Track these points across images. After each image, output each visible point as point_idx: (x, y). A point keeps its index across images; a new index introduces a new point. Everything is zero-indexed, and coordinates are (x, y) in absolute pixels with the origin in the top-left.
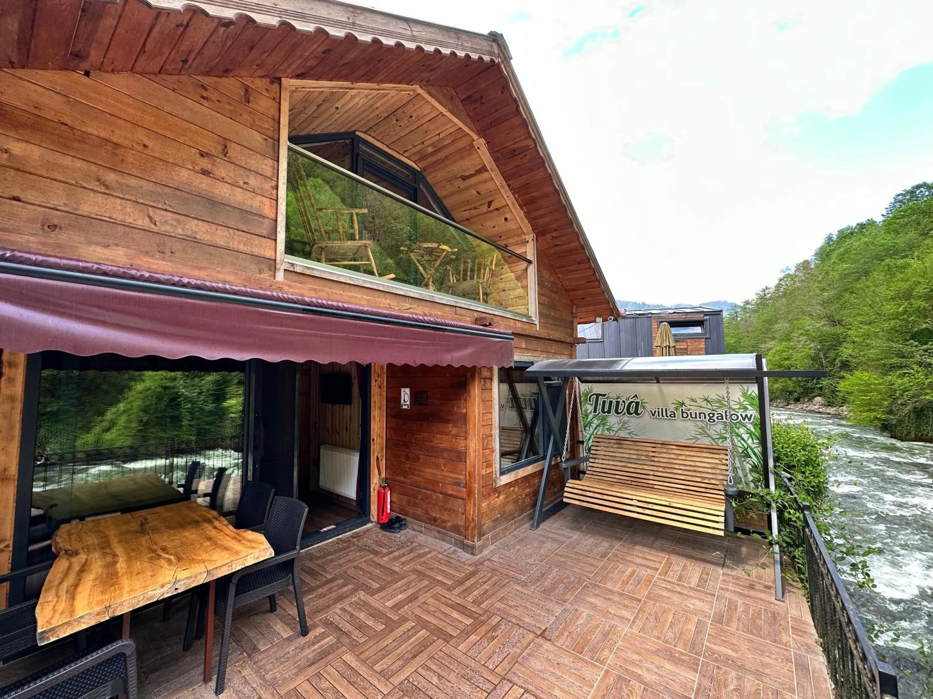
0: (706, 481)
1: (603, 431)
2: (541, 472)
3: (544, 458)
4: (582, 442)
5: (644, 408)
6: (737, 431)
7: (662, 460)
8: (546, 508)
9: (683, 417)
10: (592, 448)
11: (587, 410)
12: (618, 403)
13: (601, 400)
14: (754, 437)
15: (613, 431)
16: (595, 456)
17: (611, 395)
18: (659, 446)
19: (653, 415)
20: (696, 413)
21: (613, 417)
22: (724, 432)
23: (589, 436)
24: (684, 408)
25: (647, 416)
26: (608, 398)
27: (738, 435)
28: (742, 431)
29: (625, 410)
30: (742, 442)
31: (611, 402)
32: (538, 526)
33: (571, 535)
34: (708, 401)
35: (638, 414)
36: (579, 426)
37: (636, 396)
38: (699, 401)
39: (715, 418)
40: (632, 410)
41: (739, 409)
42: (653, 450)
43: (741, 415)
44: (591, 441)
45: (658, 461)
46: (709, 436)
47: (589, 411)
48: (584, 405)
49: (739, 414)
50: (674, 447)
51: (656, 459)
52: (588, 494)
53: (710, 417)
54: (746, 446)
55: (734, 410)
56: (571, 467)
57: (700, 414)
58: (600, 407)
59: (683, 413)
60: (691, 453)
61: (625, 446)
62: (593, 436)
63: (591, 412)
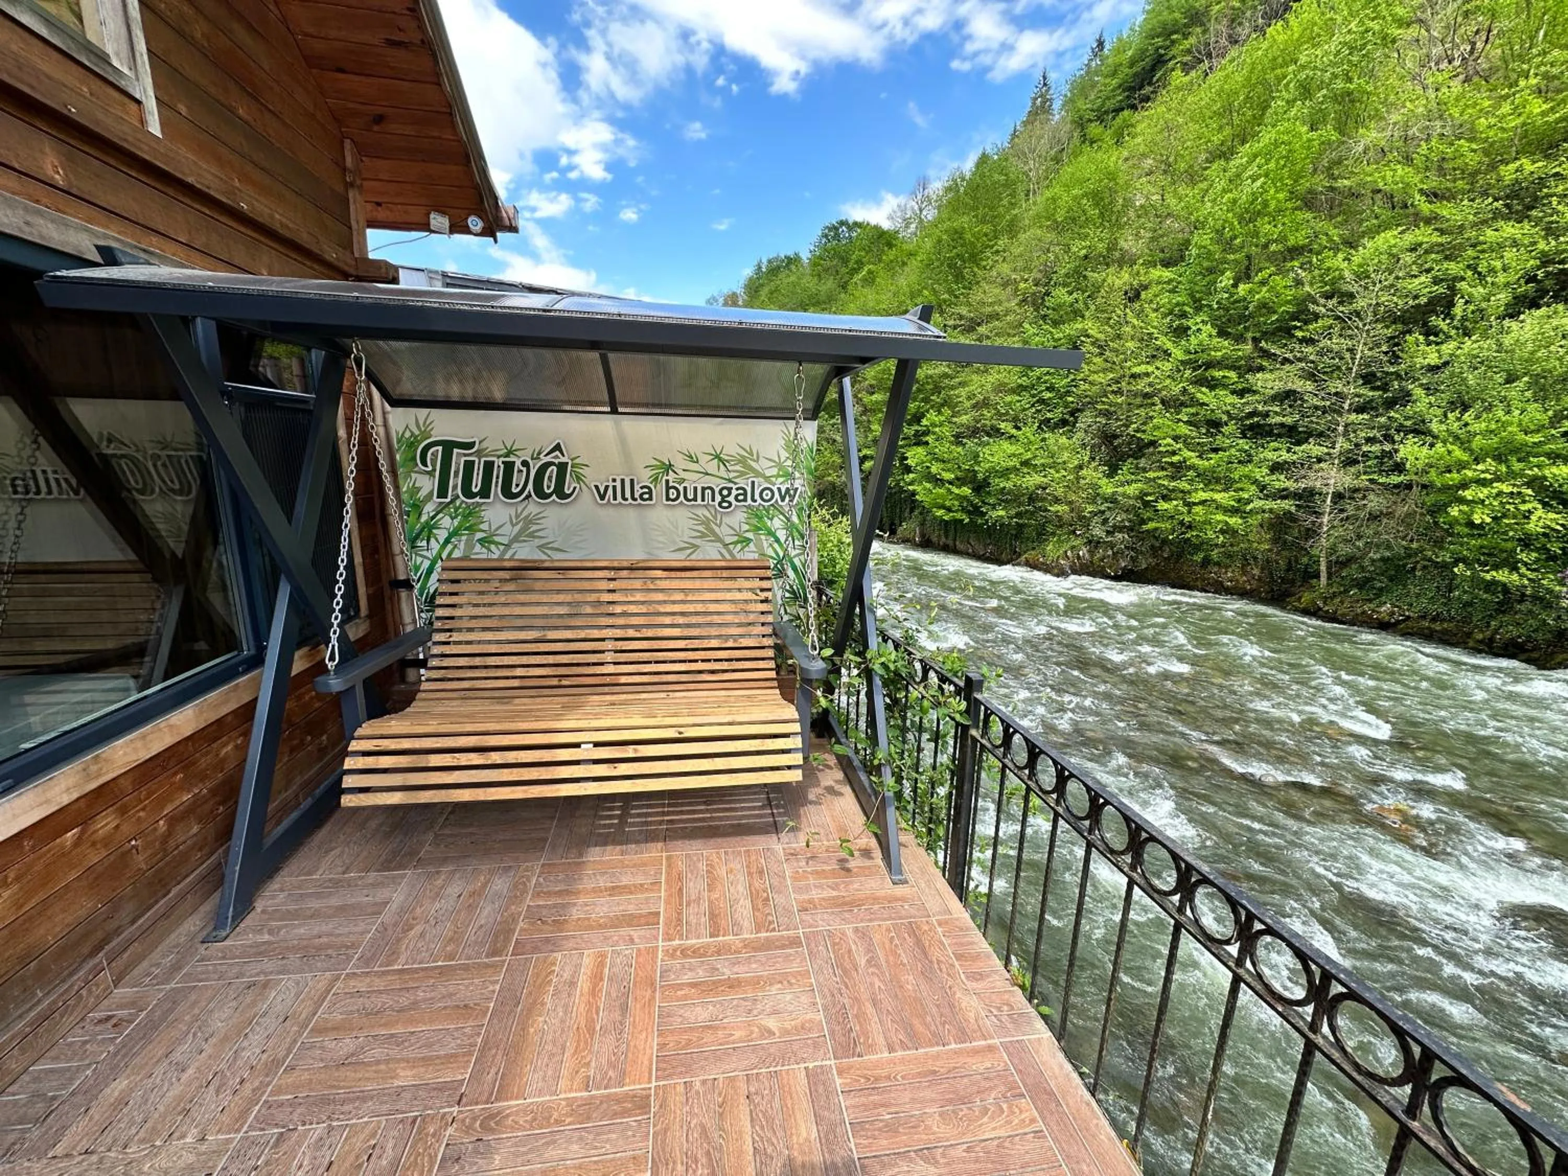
0: (730, 644)
1: (470, 546)
2: (248, 710)
3: (257, 661)
4: (407, 585)
5: (579, 479)
6: (769, 523)
7: (633, 609)
8: (280, 829)
9: (668, 499)
10: (440, 600)
11: (415, 490)
12: (509, 467)
13: (459, 459)
14: (796, 534)
15: (497, 544)
16: (449, 624)
17: (489, 445)
18: (624, 573)
19: (602, 498)
20: (695, 489)
21: (498, 506)
22: (746, 527)
23: (427, 564)
24: (671, 477)
25: (586, 500)
26: (479, 453)
27: (771, 533)
28: (777, 523)
29: (530, 486)
30: (776, 546)
31: (489, 466)
32: (244, 904)
33: (381, 894)
34: (720, 460)
35: (563, 496)
36: (395, 540)
37: (558, 447)
38: (704, 459)
39: (731, 499)
40: (549, 486)
41: (778, 476)
42: (612, 585)
43: (779, 489)
44: (434, 577)
45: (624, 614)
46: (719, 540)
47: (422, 494)
48: (408, 475)
49: (775, 489)
50: (659, 573)
51: (618, 609)
52: (435, 760)
53: (723, 497)
54: (781, 554)
55: (767, 478)
56: (367, 683)
57: (704, 489)
58: (455, 482)
59: (668, 488)
60: (697, 584)
61: (538, 585)
62: (440, 563)
63: (429, 496)
